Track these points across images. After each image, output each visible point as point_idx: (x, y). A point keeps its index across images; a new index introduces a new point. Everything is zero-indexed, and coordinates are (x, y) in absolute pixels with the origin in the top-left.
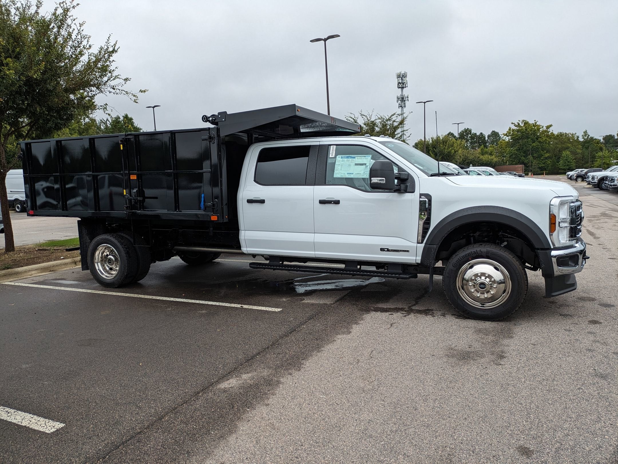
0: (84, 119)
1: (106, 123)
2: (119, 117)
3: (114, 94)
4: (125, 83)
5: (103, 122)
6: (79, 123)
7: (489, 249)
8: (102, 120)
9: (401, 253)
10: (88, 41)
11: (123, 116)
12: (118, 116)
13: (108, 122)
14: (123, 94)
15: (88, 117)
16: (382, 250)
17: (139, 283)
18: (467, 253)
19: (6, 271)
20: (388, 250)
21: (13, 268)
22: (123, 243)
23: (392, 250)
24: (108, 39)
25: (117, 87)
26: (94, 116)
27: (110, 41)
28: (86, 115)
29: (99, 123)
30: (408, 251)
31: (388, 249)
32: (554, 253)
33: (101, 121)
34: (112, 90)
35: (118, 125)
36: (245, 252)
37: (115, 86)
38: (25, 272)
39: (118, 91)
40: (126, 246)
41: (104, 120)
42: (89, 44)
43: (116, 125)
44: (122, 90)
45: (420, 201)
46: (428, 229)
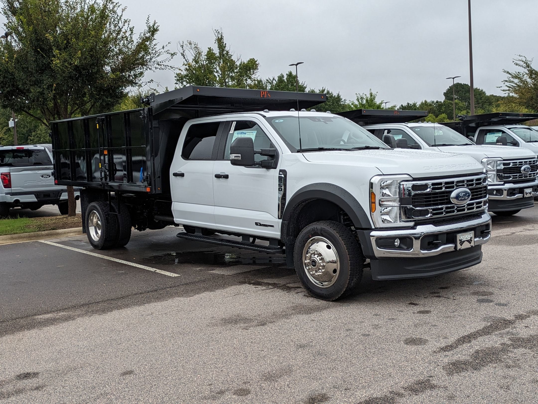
0: (246, 80)
1: (273, 83)
2: (283, 76)
3: (160, 69)
4: (172, 58)
5: (269, 82)
6: (240, 86)
7: (323, 227)
8: (269, 80)
9: (269, 227)
10: (128, 25)
11: (287, 74)
12: (282, 74)
13: (274, 81)
14: (167, 69)
15: (250, 78)
16: (257, 224)
17: (125, 248)
18: (308, 230)
19: (52, 231)
20: (261, 225)
21: (57, 229)
22: (104, 210)
23: (263, 224)
24: (147, 19)
25: (162, 63)
26: (256, 76)
27: (149, 21)
28: (248, 76)
29: (265, 83)
30: (272, 226)
31: (260, 223)
32: (373, 233)
33: (267, 80)
34: (157, 66)
35: (282, 85)
36: (176, 222)
37: (162, 62)
38: (65, 233)
39: (163, 67)
40: (106, 213)
41: (271, 80)
42: (130, 26)
43: (279, 85)
44: (166, 66)
45: (279, 177)
46: (285, 204)
